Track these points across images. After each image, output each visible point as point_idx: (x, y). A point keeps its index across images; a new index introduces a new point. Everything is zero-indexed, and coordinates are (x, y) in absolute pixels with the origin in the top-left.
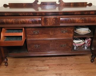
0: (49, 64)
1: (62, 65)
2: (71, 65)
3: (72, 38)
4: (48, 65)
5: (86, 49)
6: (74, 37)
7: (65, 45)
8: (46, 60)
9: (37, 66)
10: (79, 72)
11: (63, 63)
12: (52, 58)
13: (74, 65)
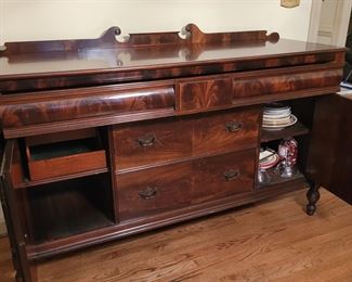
0: (189, 251)
1: (231, 243)
2: (260, 236)
3: (256, 145)
4: (188, 256)
5: (289, 174)
6: (263, 140)
7: (238, 171)
8: (170, 240)
9: (153, 270)
10: (294, 251)
11: (231, 238)
12: (188, 228)
13: (267, 234)
